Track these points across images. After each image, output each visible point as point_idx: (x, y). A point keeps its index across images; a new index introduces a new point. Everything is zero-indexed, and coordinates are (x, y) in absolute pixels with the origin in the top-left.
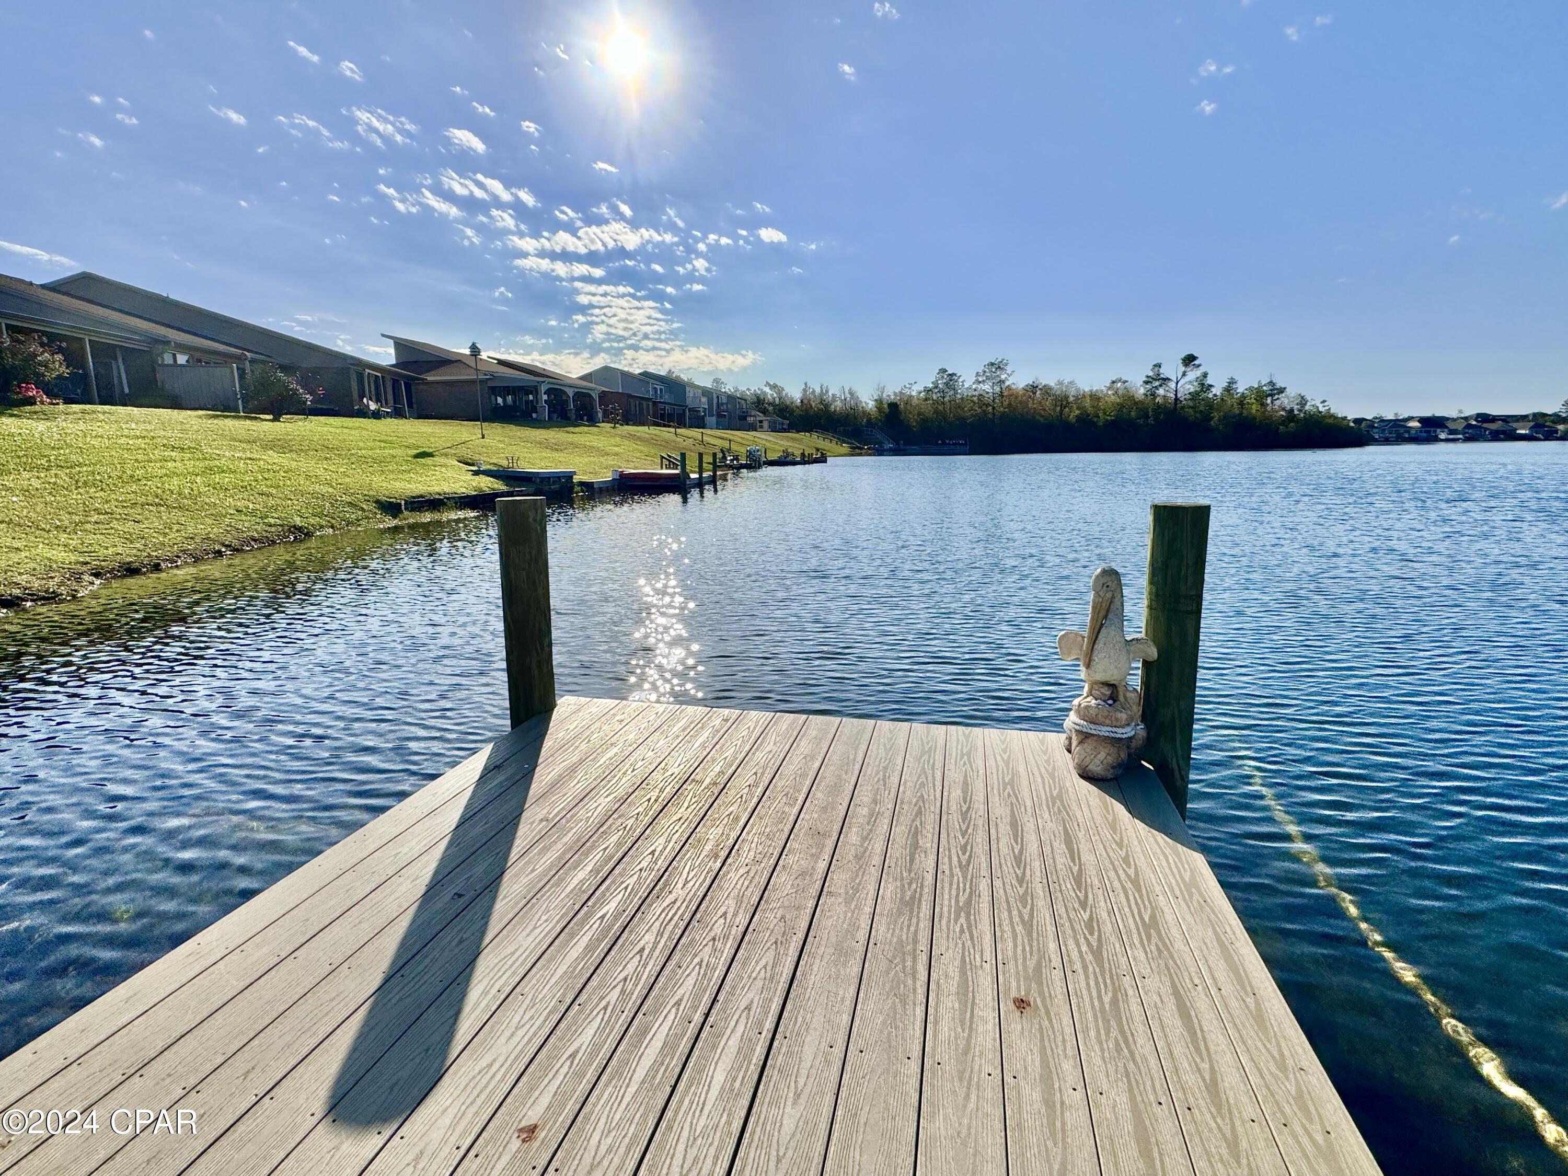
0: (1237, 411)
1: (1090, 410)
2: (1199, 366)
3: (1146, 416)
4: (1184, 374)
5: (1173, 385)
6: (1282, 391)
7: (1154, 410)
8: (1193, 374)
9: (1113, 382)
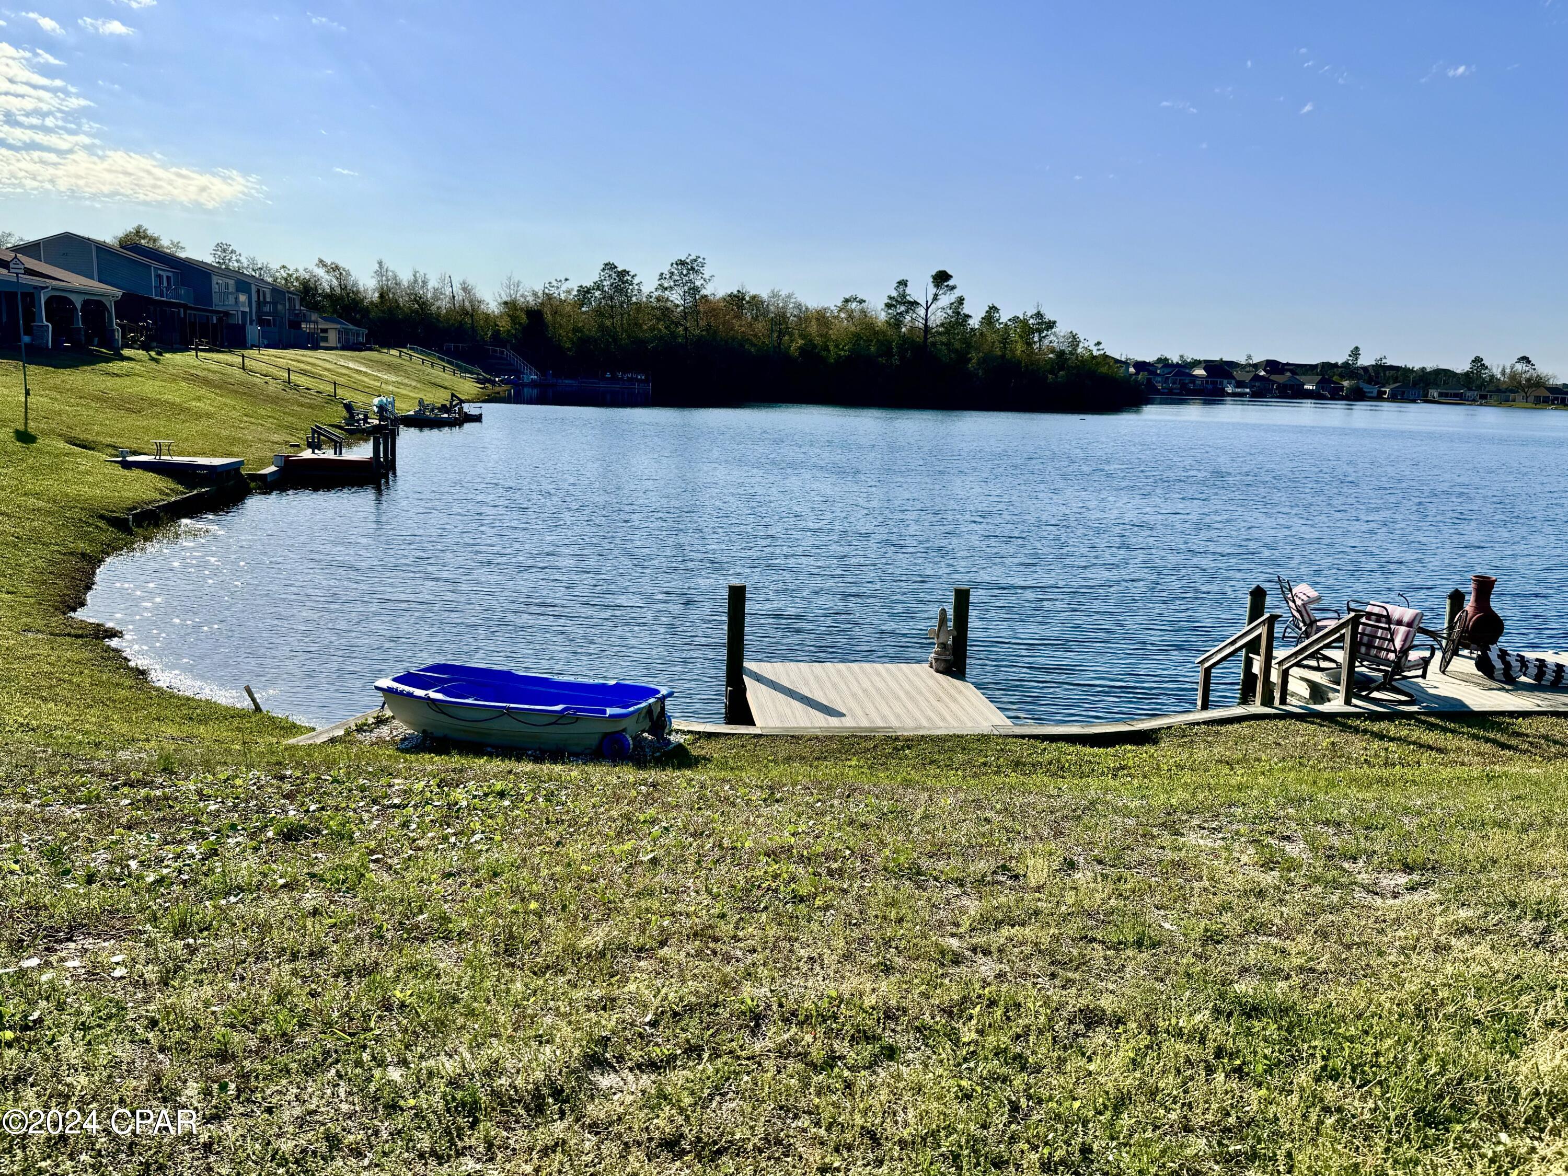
0: (998, 352)
1: (818, 341)
2: (953, 288)
3: (888, 353)
4: (935, 298)
5: (922, 312)
6: (1051, 325)
7: (900, 347)
8: (946, 299)
9: (847, 301)
